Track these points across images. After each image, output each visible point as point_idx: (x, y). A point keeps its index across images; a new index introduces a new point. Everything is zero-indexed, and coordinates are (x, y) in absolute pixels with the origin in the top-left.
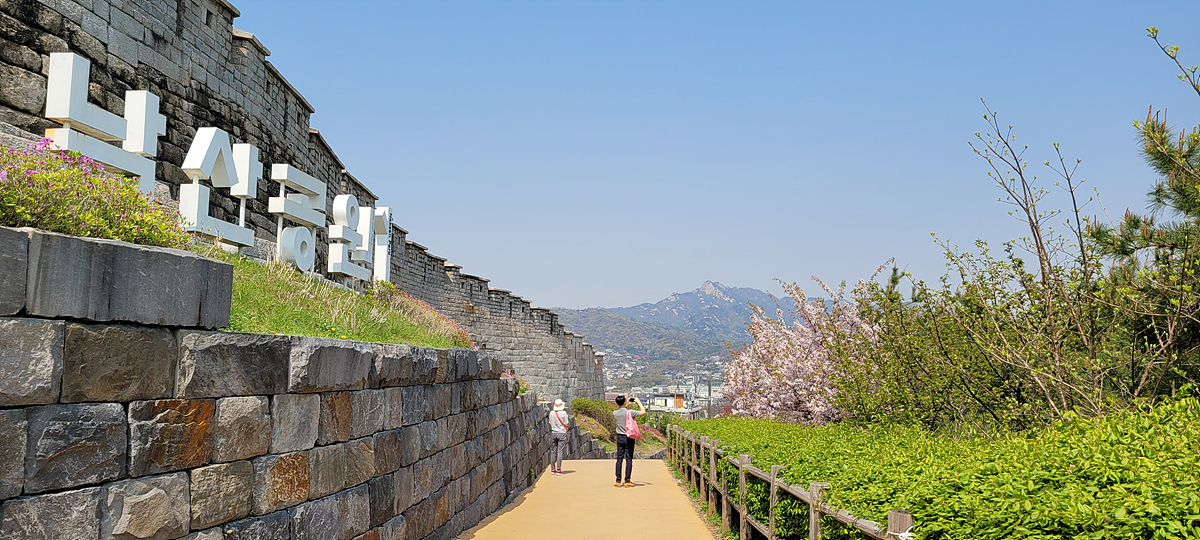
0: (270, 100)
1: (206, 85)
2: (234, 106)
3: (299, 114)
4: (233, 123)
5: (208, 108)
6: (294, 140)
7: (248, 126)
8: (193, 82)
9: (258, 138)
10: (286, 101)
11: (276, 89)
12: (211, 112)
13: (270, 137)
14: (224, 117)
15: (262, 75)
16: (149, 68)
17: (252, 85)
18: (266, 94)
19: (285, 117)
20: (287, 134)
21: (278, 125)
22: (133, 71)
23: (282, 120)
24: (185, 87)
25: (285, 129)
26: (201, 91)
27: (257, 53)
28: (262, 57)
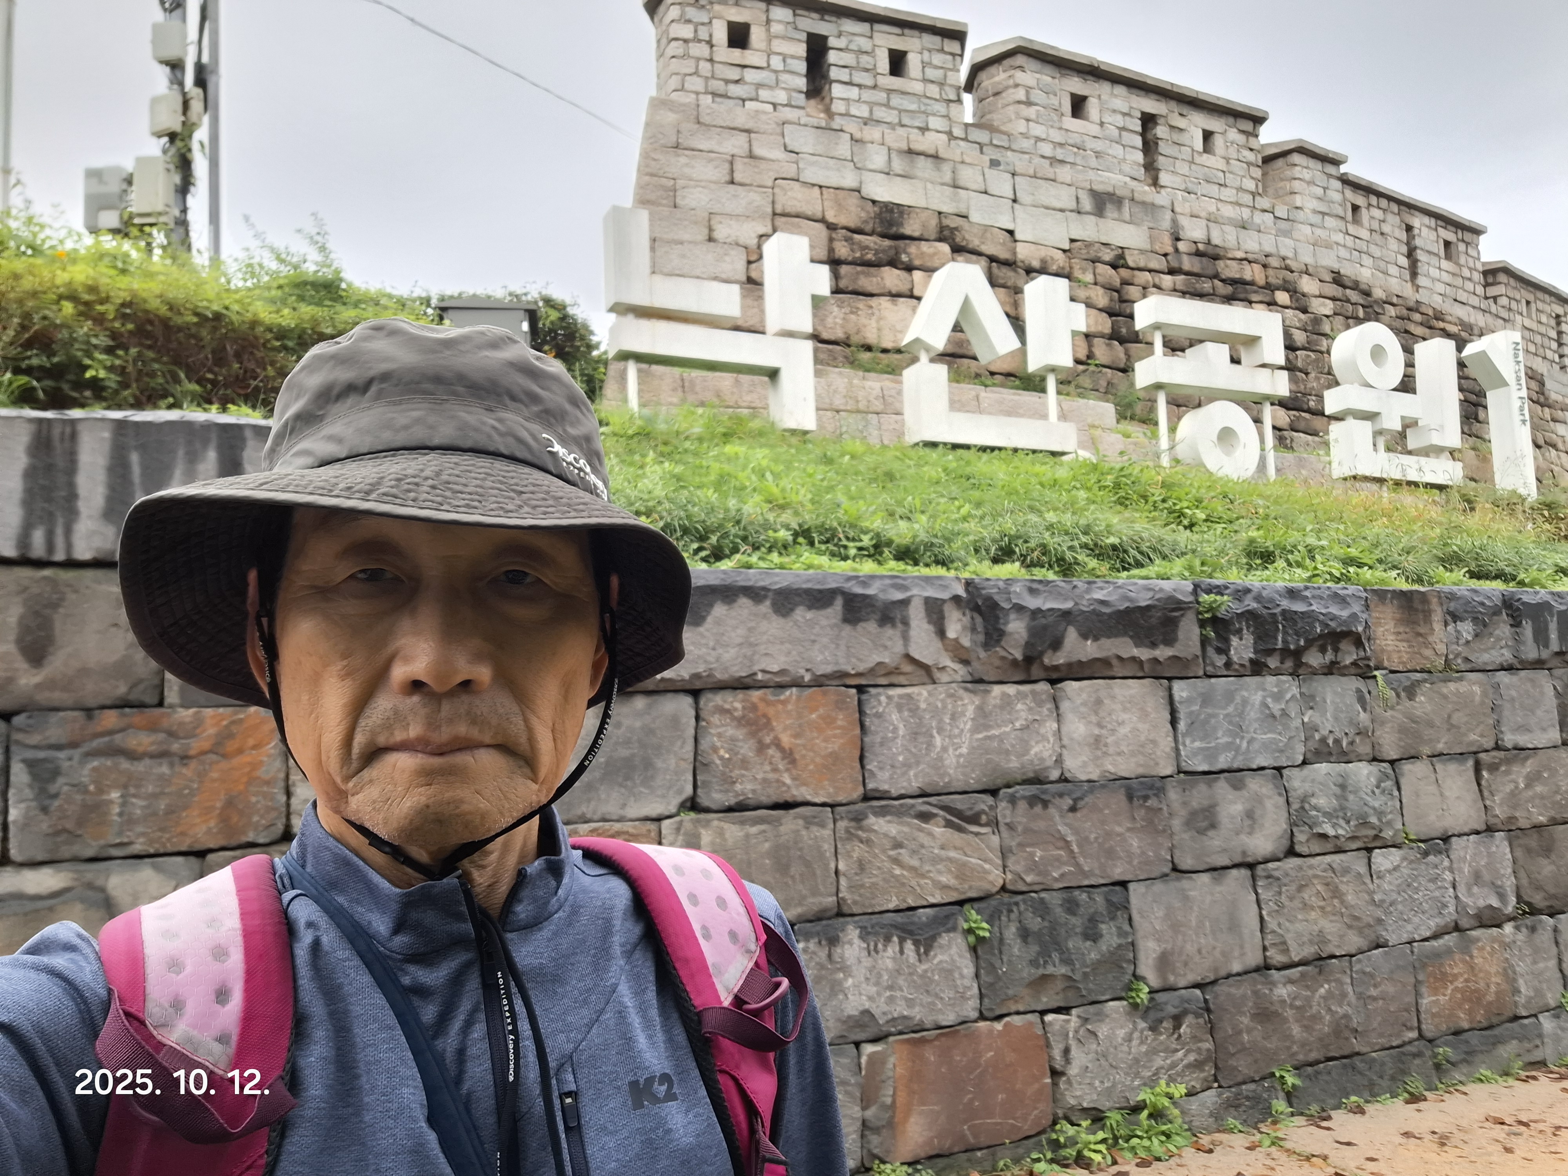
0: (1364, 234)
1: (1209, 243)
2: (1274, 262)
3: (1447, 244)
4: (1270, 288)
5: (1216, 276)
6: (1440, 288)
7: (1308, 285)
8: (1181, 246)
9: (1333, 299)
10: (1409, 229)
11: (1377, 213)
12: (1222, 281)
13: (1367, 294)
14: (1252, 283)
15: (1337, 197)
16: (1088, 245)
17: (1317, 219)
18: (1352, 229)
19: (1411, 254)
20: (1421, 281)
21: (1393, 270)
22: (1059, 255)
23: (1404, 261)
24: (1165, 255)
25: (1414, 274)
26: (1198, 254)
27: (1318, 165)
28: (1331, 169)
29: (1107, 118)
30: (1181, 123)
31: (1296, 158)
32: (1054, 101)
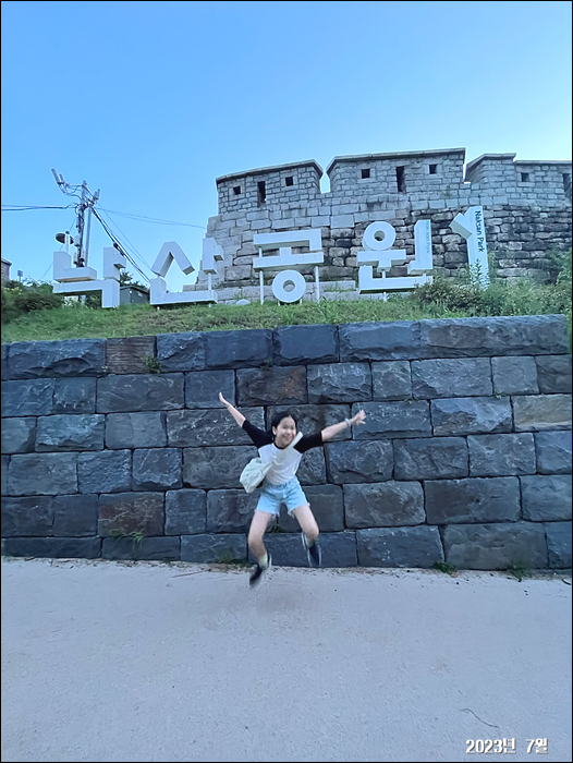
0: (530, 184)
1: (428, 209)
8: (413, 213)
15: (512, 172)
17: (497, 185)
18: (521, 184)
27: (499, 162)
28: (509, 162)
29: (379, 174)
30: (418, 165)
31: (484, 162)
32: (354, 175)
